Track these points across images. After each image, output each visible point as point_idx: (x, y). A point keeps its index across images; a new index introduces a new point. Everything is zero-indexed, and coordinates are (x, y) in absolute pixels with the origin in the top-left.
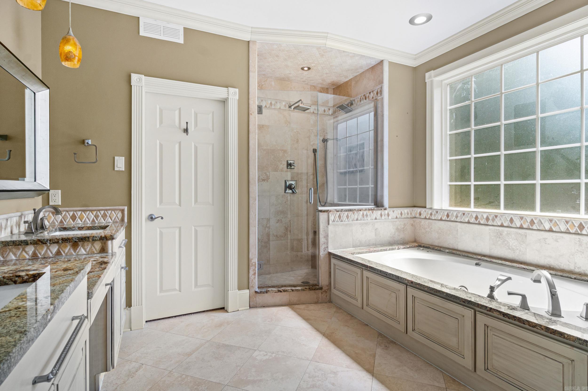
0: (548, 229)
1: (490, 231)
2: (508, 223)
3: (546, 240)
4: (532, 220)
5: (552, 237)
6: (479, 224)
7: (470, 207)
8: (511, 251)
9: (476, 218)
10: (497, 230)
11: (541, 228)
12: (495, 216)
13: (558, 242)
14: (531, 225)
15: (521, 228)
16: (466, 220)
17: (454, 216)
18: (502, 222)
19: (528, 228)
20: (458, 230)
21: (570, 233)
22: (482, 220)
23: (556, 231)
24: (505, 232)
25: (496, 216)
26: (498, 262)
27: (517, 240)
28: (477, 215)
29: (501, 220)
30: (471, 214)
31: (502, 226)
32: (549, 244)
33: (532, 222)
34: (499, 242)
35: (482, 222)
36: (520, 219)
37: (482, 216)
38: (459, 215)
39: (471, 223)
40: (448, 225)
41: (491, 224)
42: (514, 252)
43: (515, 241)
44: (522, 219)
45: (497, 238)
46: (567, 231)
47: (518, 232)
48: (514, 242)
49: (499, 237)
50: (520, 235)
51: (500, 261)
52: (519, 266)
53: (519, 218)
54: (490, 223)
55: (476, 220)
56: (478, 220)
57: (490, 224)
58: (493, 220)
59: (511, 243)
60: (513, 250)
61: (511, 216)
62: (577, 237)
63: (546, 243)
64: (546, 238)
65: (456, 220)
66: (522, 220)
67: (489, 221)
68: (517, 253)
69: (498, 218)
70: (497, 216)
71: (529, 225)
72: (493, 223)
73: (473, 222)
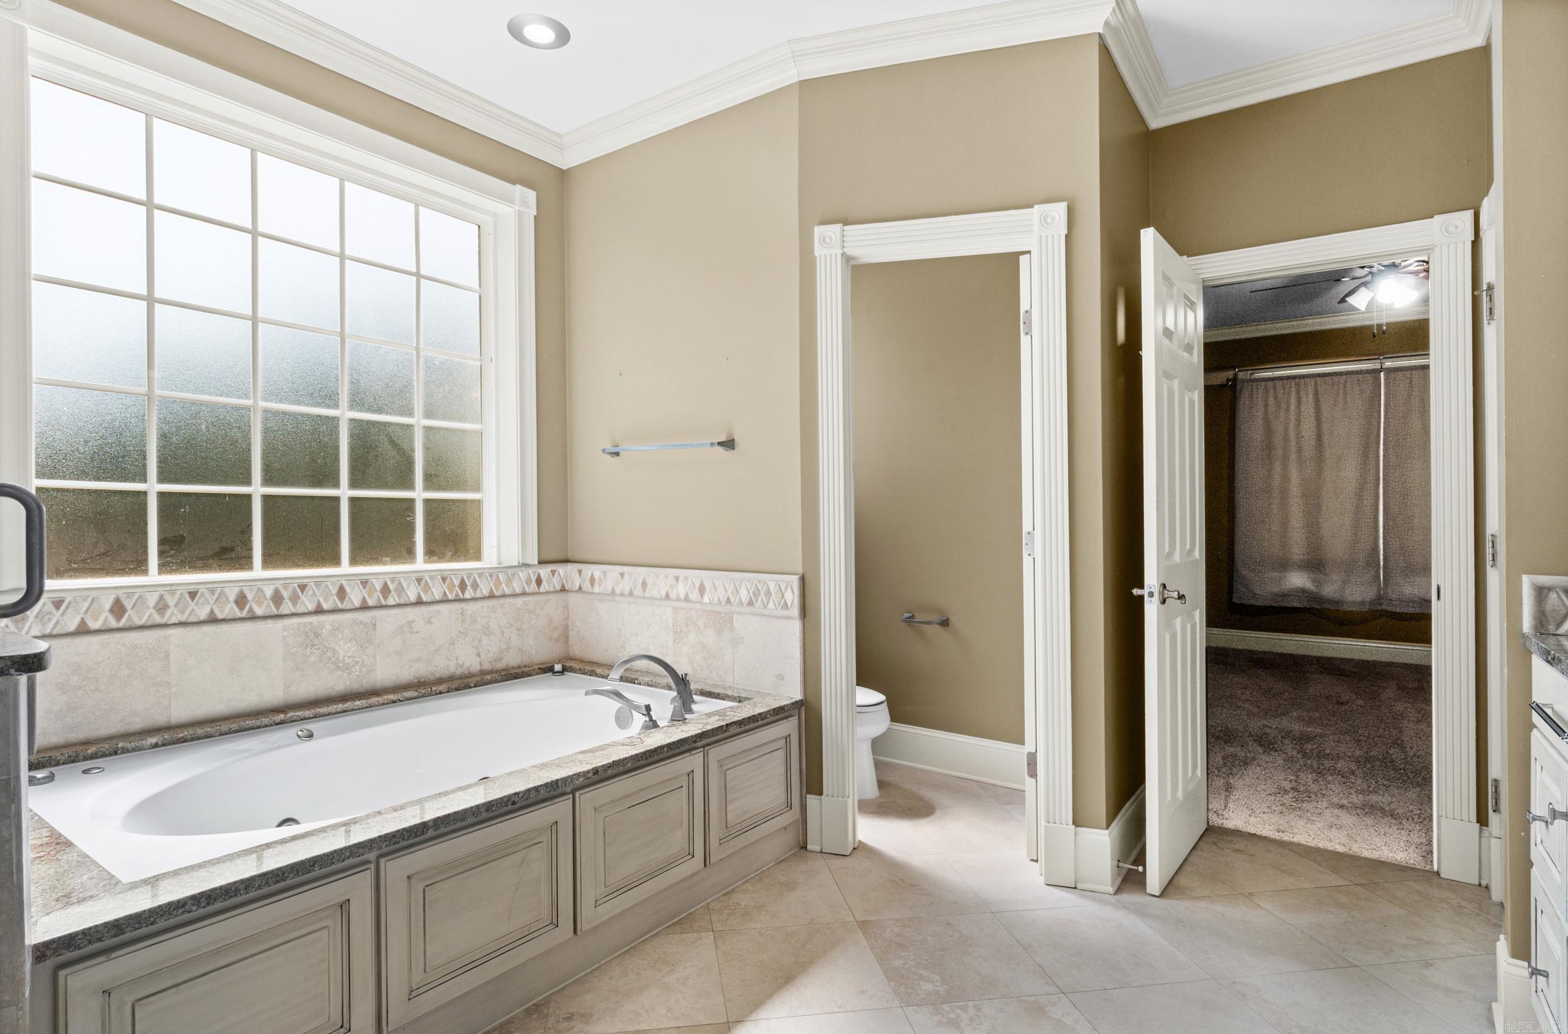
0: (415, 601)
1: (285, 633)
2: (334, 600)
3: (413, 625)
4: (386, 585)
5: (422, 615)
6: (253, 618)
7: (145, 572)
8: (341, 673)
9: (241, 601)
10: (305, 625)
11: (402, 602)
12: (299, 586)
13: (431, 623)
14: (383, 597)
15: (364, 607)
16: (203, 614)
17: (148, 608)
18: (319, 601)
19: (378, 605)
20: (167, 656)
21: (448, 601)
22: (262, 603)
23: (429, 601)
24: (328, 627)
25: (303, 588)
26: (336, 709)
27: (356, 641)
28: (242, 590)
29: (316, 596)
30: (222, 590)
31: (319, 611)
32: (417, 632)
33: (385, 590)
34: (312, 658)
35: (259, 611)
36: (361, 587)
37: (260, 590)
38: (171, 601)
39: (224, 620)
40: (124, 645)
41: (289, 613)
42: (349, 674)
43: (350, 644)
44: (366, 585)
45: (306, 648)
46: (445, 599)
47: (357, 619)
48: (348, 648)
49: (312, 645)
50: (361, 626)
51: (340, 705)
52: (384, 700)
53: (359, 584)
54: (287, 607)
55: (241, 608)
56: (247, 608)
57: (286, 611)
58: (295, 599)
59: (340, 651)
60: (347, 668)
61: (340, 582)
62: (457, 605)
63: (412, 633)
64: (412, 621)
65: (158, 619)
66: (364, 588)
67: (281, 603)
68: (357, 673)
69: (309, 592)
70: (306, 585)
71: (379, 597)
72: (294, 608)
73: (230, 617)
